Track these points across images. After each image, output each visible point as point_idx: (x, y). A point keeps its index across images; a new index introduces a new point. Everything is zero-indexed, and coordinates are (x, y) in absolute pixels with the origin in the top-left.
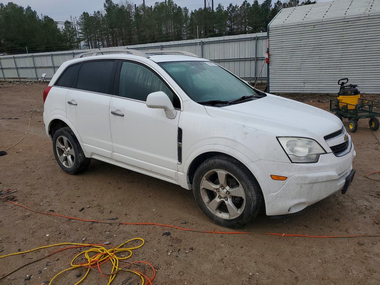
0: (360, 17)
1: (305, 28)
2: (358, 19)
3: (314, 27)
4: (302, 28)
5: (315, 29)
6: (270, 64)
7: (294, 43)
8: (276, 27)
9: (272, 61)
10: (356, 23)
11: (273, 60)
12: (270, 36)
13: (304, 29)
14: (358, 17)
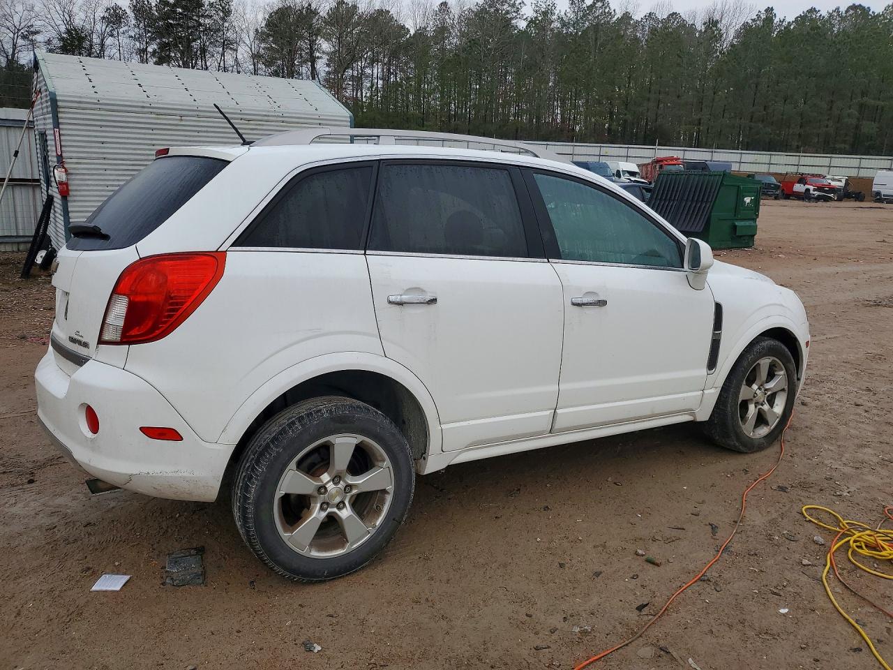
0: (268, 116)
1: (159, 116)
2: (266, 118)
3: (181, 120)
4: (153, 116)
5: (183, 123)
6: (69, 198)
7: (135, 149)
8: (80, 102)
9: (76, 190)
10: (263, 125)
11: (79, 188)
12: (63, 124)
13: (158, 119)
14: (266, 115)
